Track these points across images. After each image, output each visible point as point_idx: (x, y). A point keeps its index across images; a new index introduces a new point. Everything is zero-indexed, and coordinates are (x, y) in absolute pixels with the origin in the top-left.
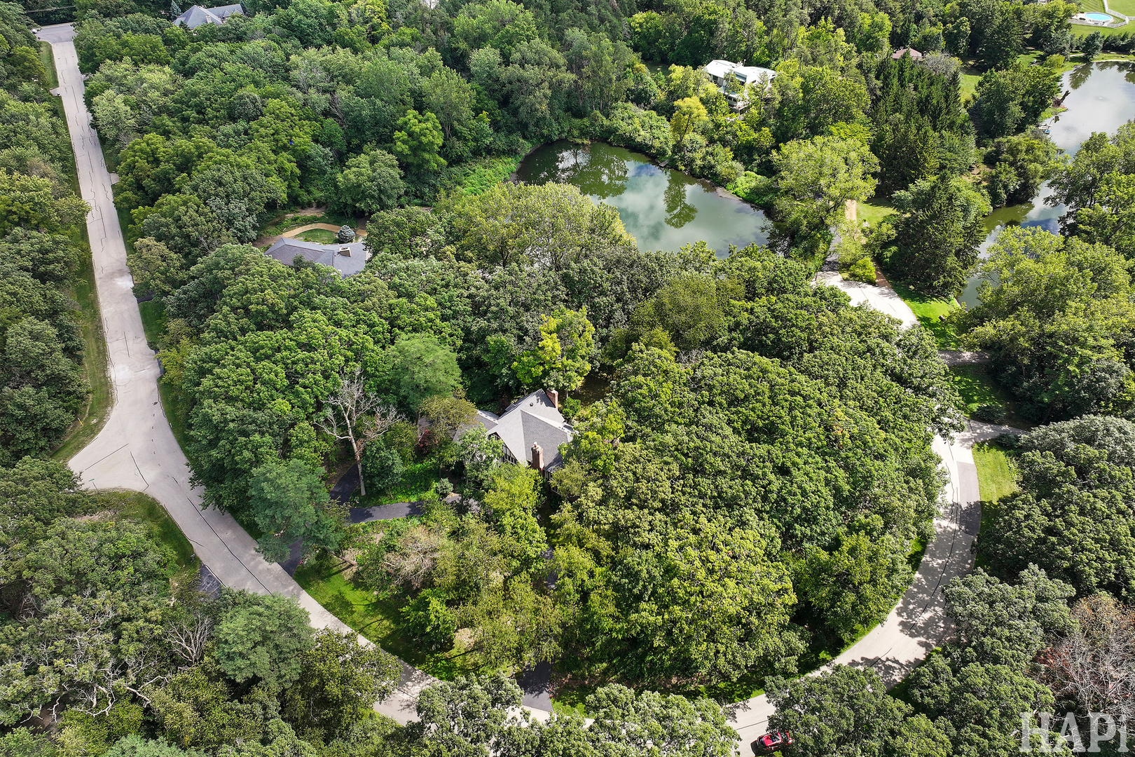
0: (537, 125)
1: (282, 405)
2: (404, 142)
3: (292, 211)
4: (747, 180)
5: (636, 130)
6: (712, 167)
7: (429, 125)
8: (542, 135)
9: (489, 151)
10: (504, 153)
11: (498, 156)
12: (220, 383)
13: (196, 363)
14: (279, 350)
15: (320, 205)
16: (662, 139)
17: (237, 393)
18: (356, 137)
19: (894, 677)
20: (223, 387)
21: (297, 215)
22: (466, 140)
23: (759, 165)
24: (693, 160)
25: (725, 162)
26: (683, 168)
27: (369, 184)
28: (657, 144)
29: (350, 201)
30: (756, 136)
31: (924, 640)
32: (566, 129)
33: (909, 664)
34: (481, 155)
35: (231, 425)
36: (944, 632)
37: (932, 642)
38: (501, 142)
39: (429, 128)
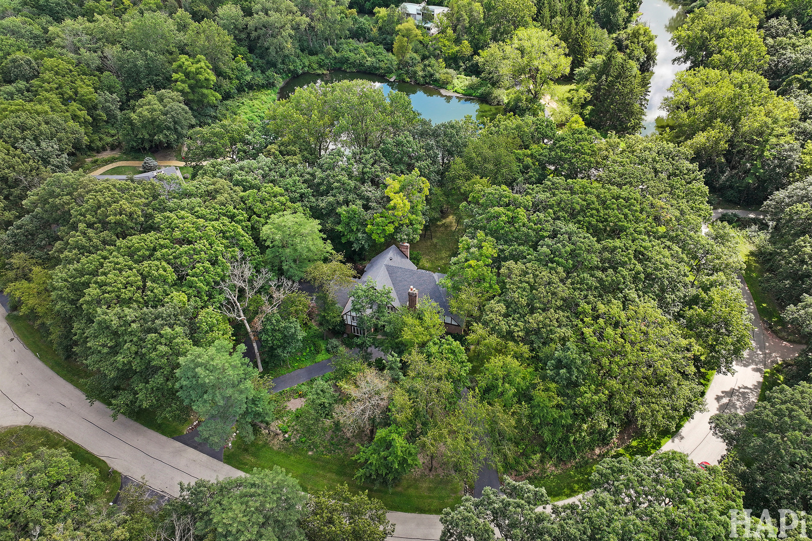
0: (283, 63)
1: (179, 297)
2: (183, 82)
3: (89, 156)
4: (461, 82)
5: (364, 57)
6: (432, 75)
7: (202, 64)
8: (289, 70)
9: (251, 87)
10: (263, 86)
11: (259, 90)
12: (109, 289)
13: (66, 280)
14: (155, 250)
15: (113, 148)
16: (385, 61)
17: (129, 294)
18: (133, 86)
19: (751, 400)
20: (114, 291)
21: (96, 158)
22: (230, 79)
23: (465, 70)
24: (415, 72)
25: (441, 71)
26: (409, 80)
27: (163, 117)
28: (382, 65)
29: (147, 136)
30: (457, 48)
31: (755, 367)
32: (307, 64)
33: (756, 387)
34: (244, 91)
35: (134, 325)
36: (765, 357)
37: (761, 366)
38: (260, 78)
39: (202, 67)
